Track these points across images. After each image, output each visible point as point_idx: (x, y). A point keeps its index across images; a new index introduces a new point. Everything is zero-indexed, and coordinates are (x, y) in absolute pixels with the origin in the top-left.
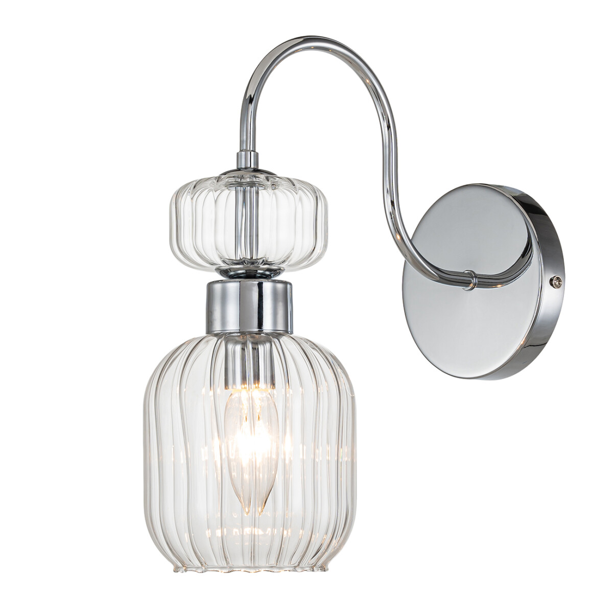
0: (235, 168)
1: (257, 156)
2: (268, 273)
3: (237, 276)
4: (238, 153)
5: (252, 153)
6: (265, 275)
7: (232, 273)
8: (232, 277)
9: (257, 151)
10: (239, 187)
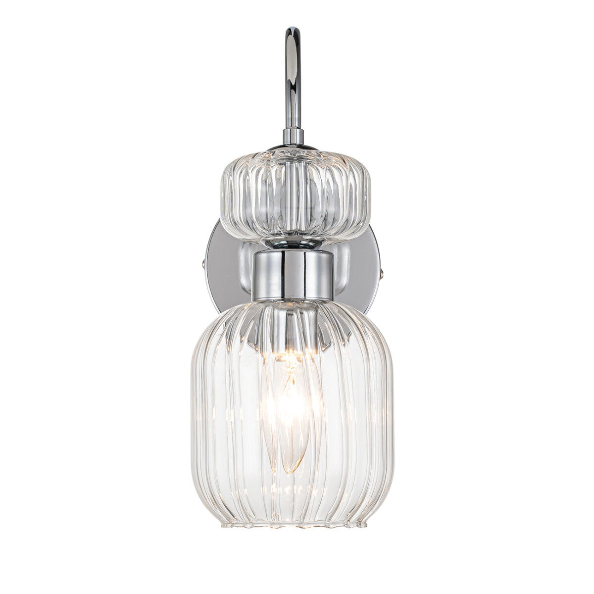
0: (282, 144)
1: (302, 133)
2: (311, 244)
3: (281, 246)
4: (284, 130)
5: (298, 130)
6: (309, 245)
7: (276, 244)
8: (276, 247)
9: (302, 128)
10: (289, 162)
